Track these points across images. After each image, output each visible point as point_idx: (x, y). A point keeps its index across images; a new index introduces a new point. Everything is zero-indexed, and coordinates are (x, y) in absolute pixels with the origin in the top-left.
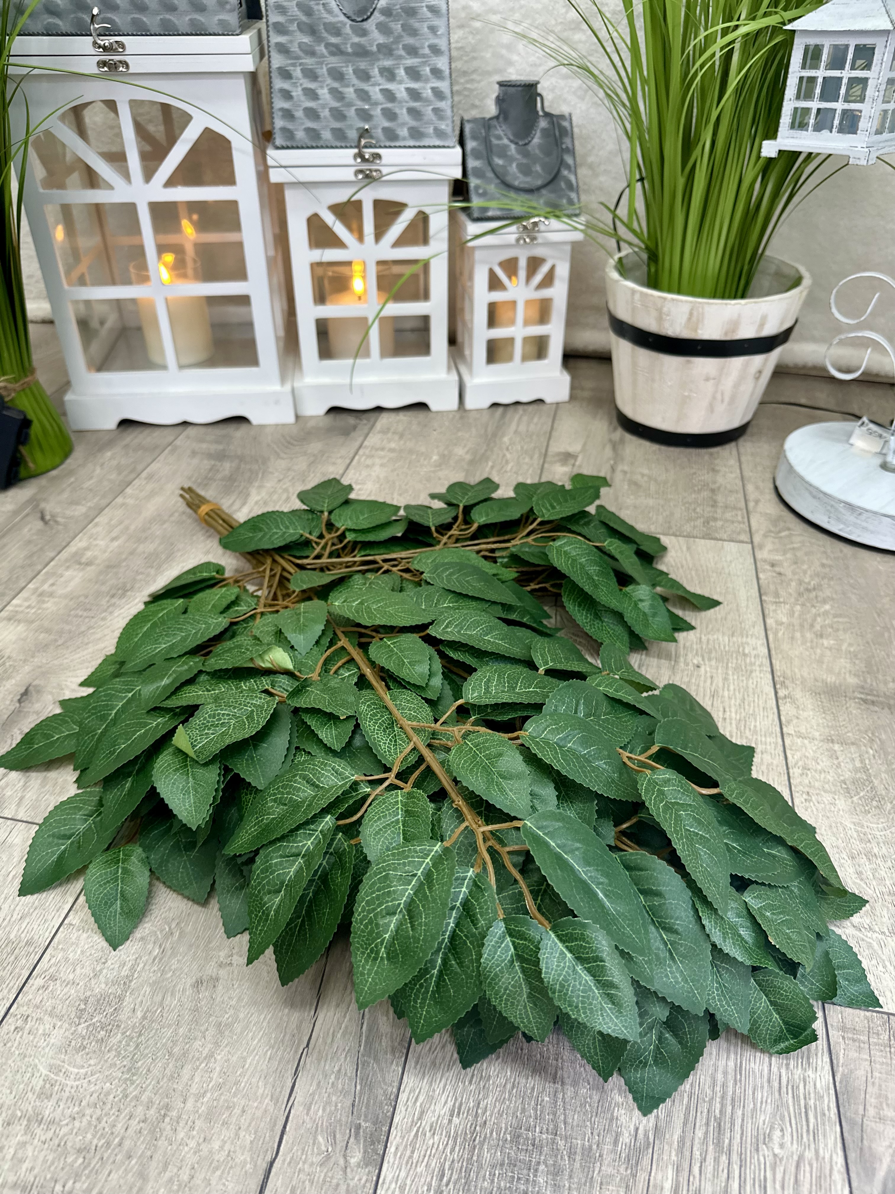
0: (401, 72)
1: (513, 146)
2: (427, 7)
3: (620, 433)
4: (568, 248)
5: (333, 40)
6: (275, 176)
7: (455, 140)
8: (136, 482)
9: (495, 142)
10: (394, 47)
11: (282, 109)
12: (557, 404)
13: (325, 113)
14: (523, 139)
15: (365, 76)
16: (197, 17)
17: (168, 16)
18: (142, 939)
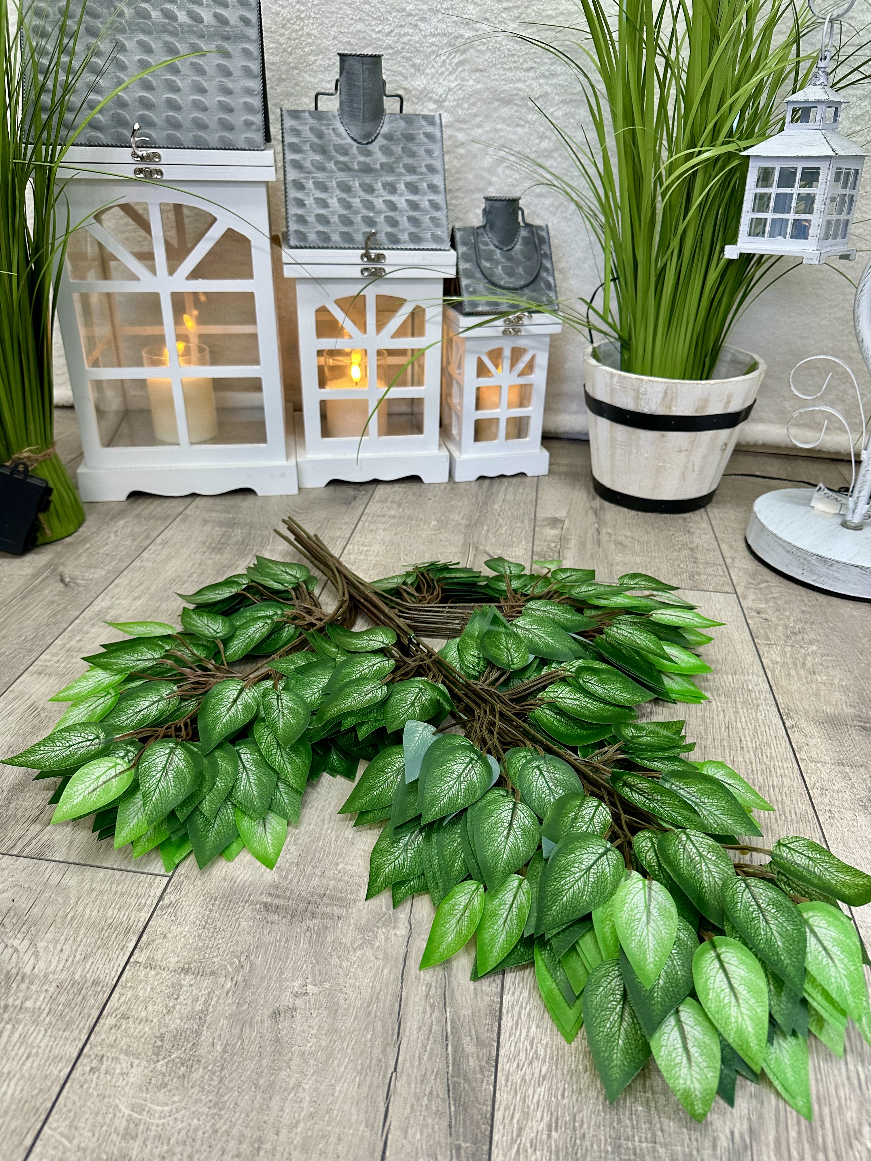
0: (402, 187)
1: (498, 251)
2: (424, 133)
4: (547, 340)
5: (342, 159)
6: (288, 272)
7: (448, 244)
9: (482, 247)
10: (395, 165)
11: (296, 215)
12: (538, 477)
13: (335, 219)
14: (506, 245)
15: (370, 189)
16: (226, 134)
17: (199, 133)
18: (213, 973)
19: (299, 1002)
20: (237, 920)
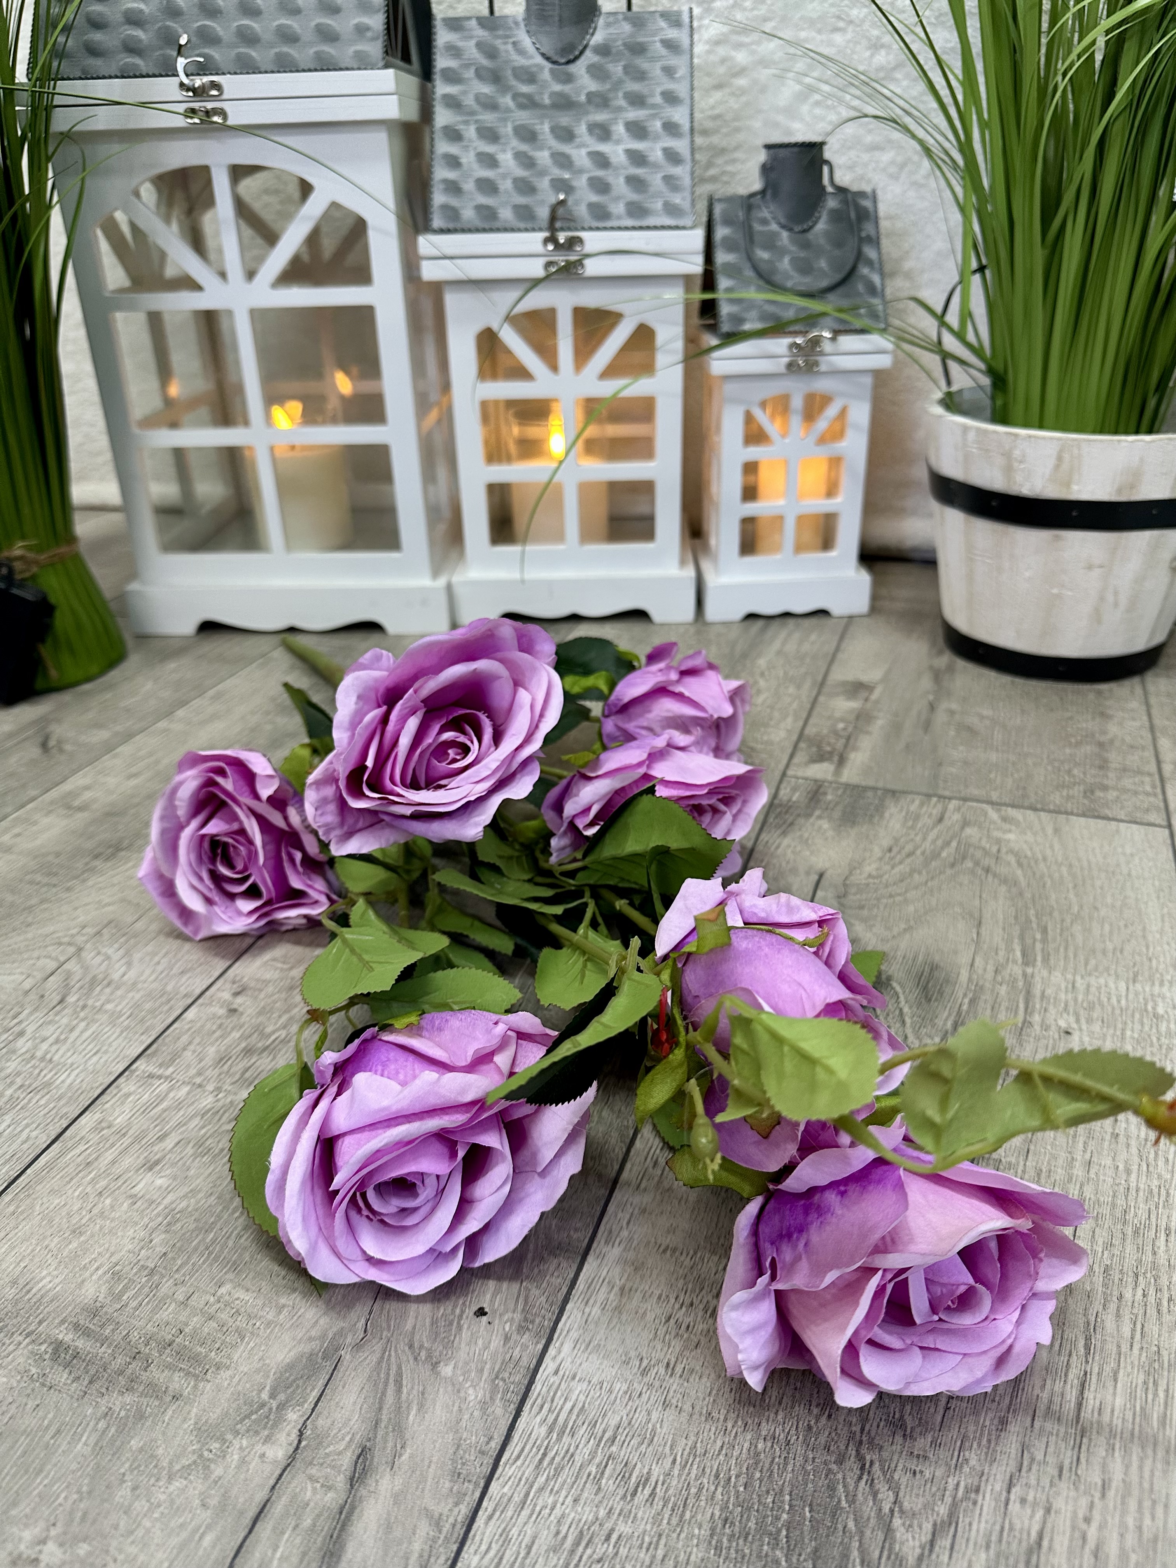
0: (619, 129)
1: (785, 234)
2: (662, 41)
4: (868, 380)
5: (525, 89)
6: (430, 272)
7: (696, 220)
9: (757, 227)
10: (611, 95)
11: (445, 181)
12: (850, 618)
13: (506, 185)
14: (800, 224)
15: (568, 135)
16: (325, 48)
17: (285, 49)
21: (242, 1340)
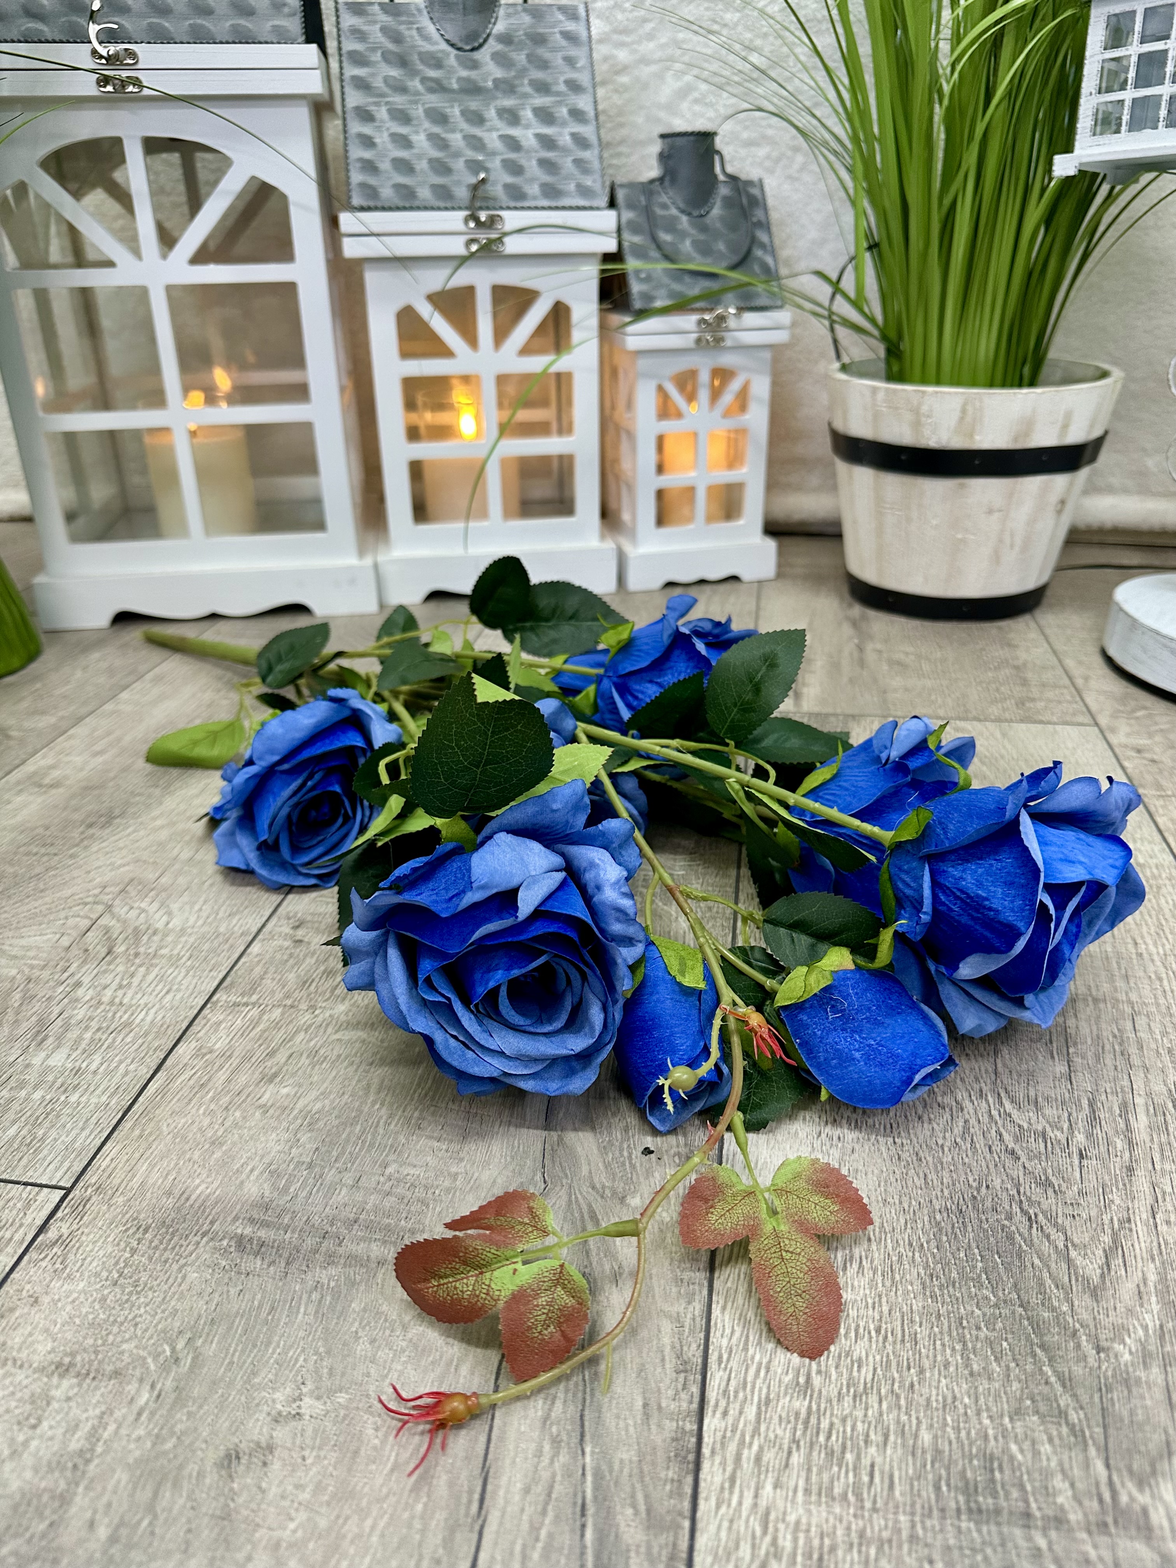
0: (527, 114)
1: (684, 219)
2: (561, 33)
3: (857, 610)
4: (767, 355)
5: (432, 73)
6: (351, 249)
7: (604, 201)
8: (137, 686)
9: (659, 212)
10: (517, 82)
11: (361, 160)
12: (760, 582)
13: (422, 165)
14: (697, 209)
15: (478, 119)
16: (242, 22)
17: (199, 21)
18: (117, 1373)
19: (281, 1434)
20: (180, 1270)
21: (427, 1206)
